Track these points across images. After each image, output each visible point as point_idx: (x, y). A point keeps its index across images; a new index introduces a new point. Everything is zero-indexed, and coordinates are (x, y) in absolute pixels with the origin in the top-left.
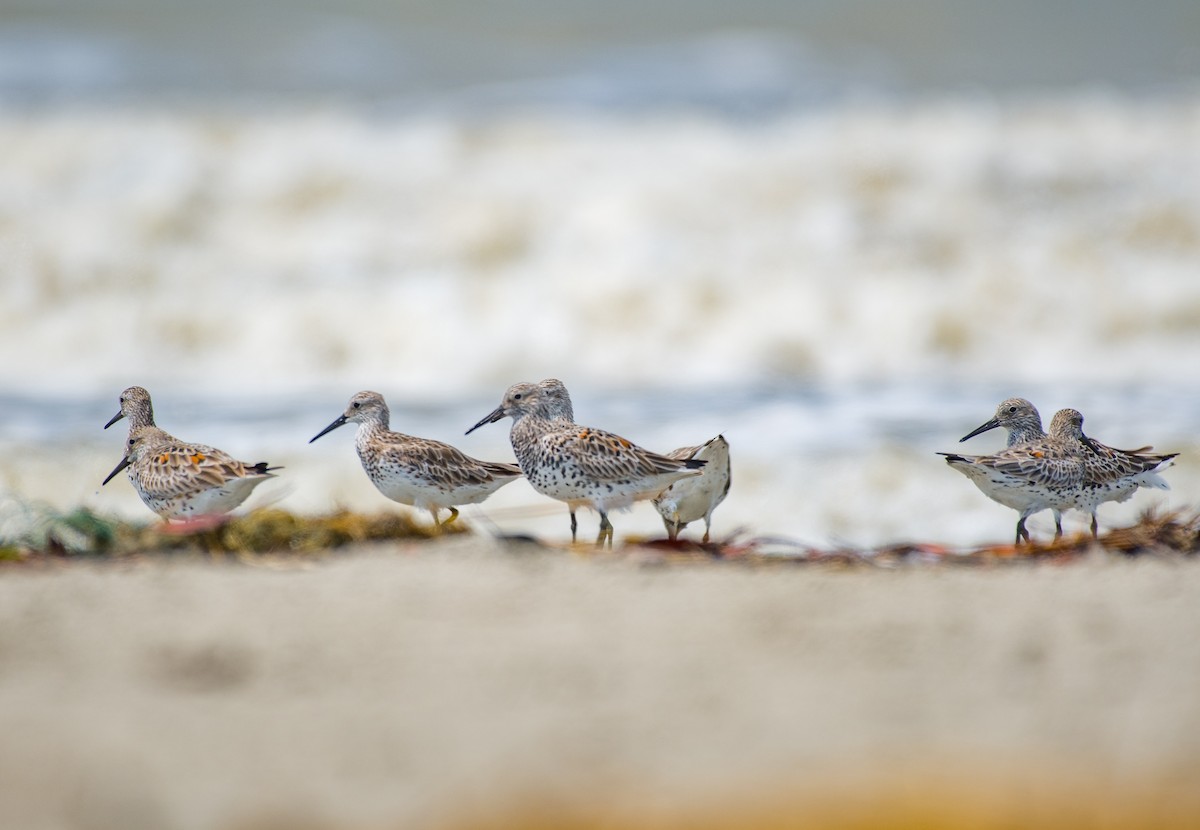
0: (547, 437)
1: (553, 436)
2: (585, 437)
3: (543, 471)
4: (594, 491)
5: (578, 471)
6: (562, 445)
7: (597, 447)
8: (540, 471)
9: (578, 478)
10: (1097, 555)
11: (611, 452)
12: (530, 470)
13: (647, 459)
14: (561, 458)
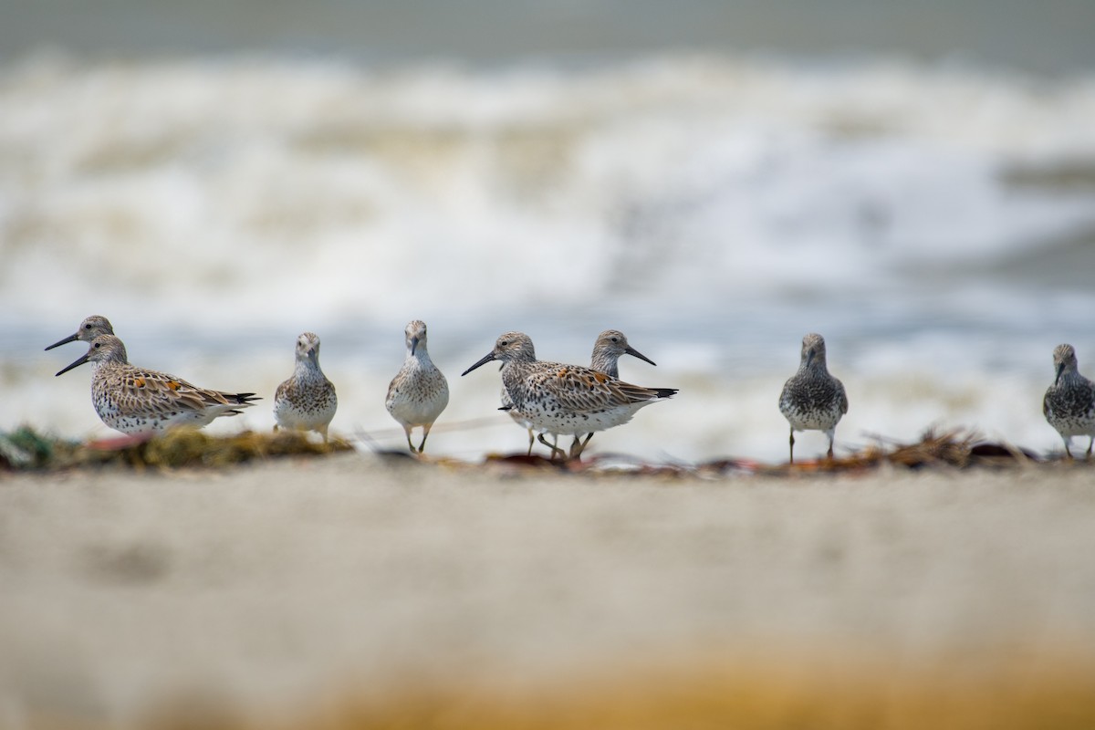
0: (531, 378)
1: (536, 375)
2: (563, 376)
3: (529, 405)
4: (572, 420)
5: (556, 405)
6: (542, 383)
7: (573, 383)
8: (526, 406)
9: (557, 410)
10: (886, 470)
11: (585, 387)
12: (519, 405)
13: (619, 391)
14: (542, 395)
